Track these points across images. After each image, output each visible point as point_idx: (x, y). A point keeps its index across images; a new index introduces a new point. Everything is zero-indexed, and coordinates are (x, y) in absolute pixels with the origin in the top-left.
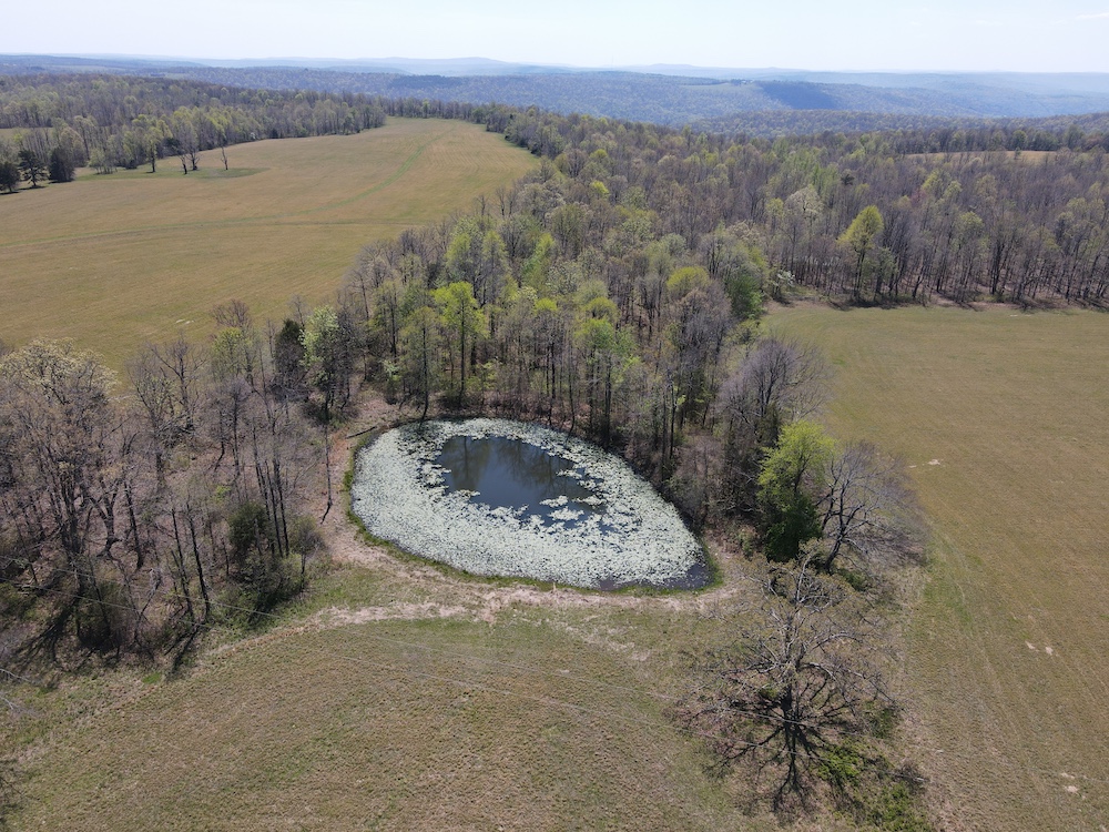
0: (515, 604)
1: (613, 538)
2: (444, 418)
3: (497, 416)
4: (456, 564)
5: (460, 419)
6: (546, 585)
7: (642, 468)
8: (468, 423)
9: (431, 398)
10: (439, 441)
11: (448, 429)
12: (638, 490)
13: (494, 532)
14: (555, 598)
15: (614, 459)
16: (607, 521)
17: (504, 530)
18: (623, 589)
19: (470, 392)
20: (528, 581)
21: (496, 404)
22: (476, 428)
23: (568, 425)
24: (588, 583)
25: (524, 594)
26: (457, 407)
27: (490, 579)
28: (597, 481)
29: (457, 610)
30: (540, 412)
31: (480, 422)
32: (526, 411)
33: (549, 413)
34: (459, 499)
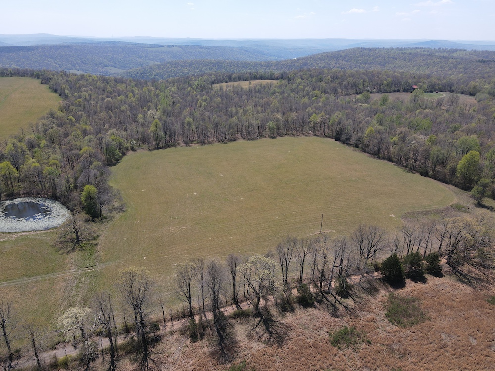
0: (21, 236)
1: (51, 220)
2: (7, 200)
3: (25, 197)
4: (7, 231)
5: (12, 200)
6: (31, 231)
7: (64, 204)
8: (15, 200)
9: (3, 195)
10: (5, 206)
11: (8, 202)
12: (62, 208)
13: (19, 224)
14: (32, 233)
15: (57, 202)
16: (50, 216)
17: (21, 223)
18: (50, 229)
19: (16, 191)
20: (26, 231)
21: (24, 194)
22: (17, 201)
23: (46, 196)
24: (42, 229)
25: (23, 234)
26: (11, 196)
27: (15, 233)
28: (51, 208)
29: (6, 239)
30: (39, 194)
31: (19, 200)
32: (33, 195)
33: (40, 194)
34: (9, 218)
